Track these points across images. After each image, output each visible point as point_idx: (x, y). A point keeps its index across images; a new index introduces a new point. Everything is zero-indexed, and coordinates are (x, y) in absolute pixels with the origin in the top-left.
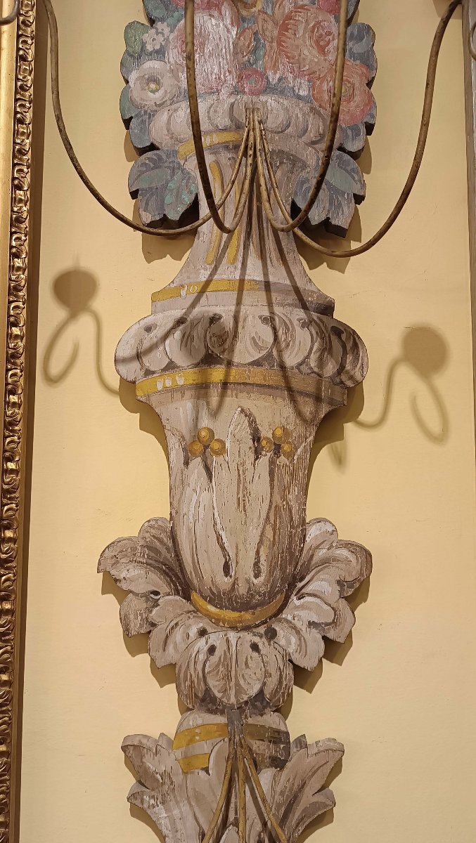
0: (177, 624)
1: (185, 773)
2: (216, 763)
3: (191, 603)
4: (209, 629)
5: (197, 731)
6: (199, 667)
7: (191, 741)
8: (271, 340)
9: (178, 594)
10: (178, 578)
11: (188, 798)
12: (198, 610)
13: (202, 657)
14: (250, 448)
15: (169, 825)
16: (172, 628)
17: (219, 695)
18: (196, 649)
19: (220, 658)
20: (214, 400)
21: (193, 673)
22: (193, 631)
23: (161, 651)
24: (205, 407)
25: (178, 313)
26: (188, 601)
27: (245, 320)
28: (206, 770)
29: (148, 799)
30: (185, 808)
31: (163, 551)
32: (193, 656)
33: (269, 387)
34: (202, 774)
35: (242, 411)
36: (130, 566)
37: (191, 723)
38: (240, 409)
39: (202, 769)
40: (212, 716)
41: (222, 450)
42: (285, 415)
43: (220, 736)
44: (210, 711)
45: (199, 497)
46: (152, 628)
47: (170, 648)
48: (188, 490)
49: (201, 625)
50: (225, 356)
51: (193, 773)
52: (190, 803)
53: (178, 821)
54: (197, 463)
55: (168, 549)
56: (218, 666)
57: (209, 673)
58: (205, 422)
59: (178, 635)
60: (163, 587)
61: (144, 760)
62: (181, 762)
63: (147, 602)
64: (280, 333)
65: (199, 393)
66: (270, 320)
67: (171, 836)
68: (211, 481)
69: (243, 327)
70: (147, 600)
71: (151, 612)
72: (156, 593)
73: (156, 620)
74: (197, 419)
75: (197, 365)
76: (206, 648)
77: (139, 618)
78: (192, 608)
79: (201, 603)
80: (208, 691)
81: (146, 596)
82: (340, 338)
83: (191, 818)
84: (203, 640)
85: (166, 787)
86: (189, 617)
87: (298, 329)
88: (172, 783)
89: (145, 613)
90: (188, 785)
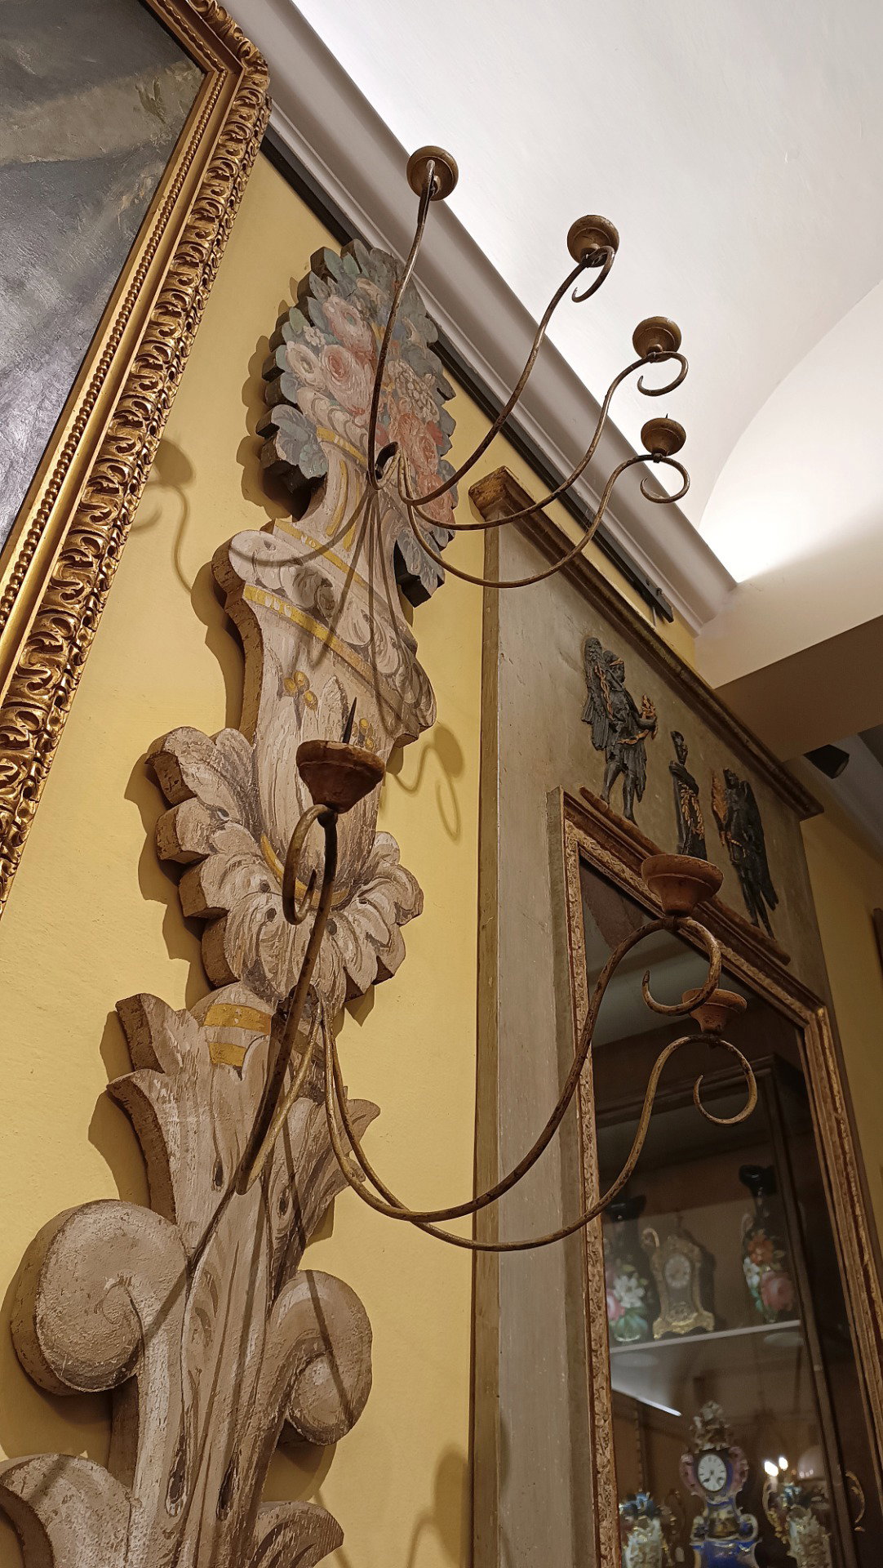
0: (240, 862)
1: (214, 1065)
2: (252, 1067)
3: (260, 847)
4: (273, 889)
5: (238, 1010)
6: (255, 930)
7: (227, 1023)
8: (369, 637)
9: (248, 828)
10: (252, 809)
11: (211, 1105)
12: (265, 859)
13: (259, 917)
14: (339, 721)
15: (179, 1136)
16: (234, 865)
17: (269, 975)
18: (255, 904)
19: (278, 929)
20: (316, 652)
21: (246, 931)
22: (256, 881)
23: (216, 887)
24: (306, 654)
25: (298, 555)
26: (257, 842)
27: (350, 603)
28: (239, 1070)
29: (158, 1085)
30: (205, 1119)
31: (241, 769)
32: (251, 910)
33: (361, 676)
34: (234, 1074)
35: (337, 681)
36: (202, 766)
37: (232, 997)
38: (335, 678)
39: (235, 1068)
40: (258, 1000)
41: (314, 706)
42: (372, 713)
43: (262, 1030)
44: (255, 991)
45: (286, 736)
46: (210, 852)
47: (227, 887)
48: (277, 724)
49: (265, 878)
50: (330, 621)
51: (222, 1068)
52: (211, 1111)
53: (191, 1133)
54: (288, 702)
55: (246, 772)
56: (274, 936)
57: (263, 941)
58: (303, 667)
59: (238, 876)
60: (234, 813)
61: (165, 1025)
62: (212, 1047)
63: (211, 819)
64: (376, 637)
65: (302, 637)
66: (370, 619)
67: (178, 1155)
68: (300, 728)
69: (348, 609)
70: (212, 816)
71: (214, 832)
72: (226, 814)
73: (218, 845)
74: (296, 659)
75: (305, 610)
76: (266, 909)
77: (199, 832)
78: (259, 853)
79: (270, 852)
80: (258, 963)
81: (213, 811)
82: (419, 677)
83: (209, 1135)
84: (264, 897)
85: (186, 1077)
86: (254, 862)
87: (390, 646)
88: (195, 1073)
89: (207, 830)
90: (215, 1084)
